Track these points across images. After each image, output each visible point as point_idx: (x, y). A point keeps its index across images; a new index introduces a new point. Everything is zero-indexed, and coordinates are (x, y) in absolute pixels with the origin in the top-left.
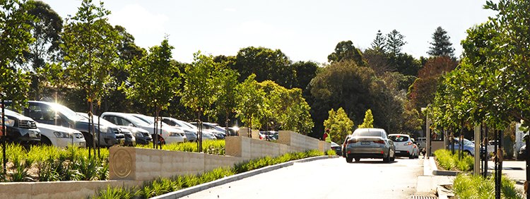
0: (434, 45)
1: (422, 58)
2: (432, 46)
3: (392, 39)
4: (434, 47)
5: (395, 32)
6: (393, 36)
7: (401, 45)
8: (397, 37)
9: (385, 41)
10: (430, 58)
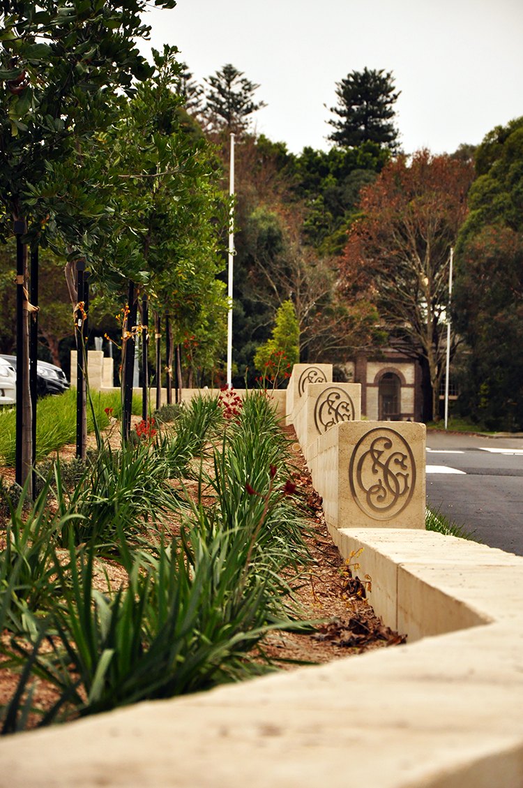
0: (341, 114)
1: (308, 151)
2: (337, 118)
3: (221, 91)
4: (344, 120)
5: (230, 73)
6: (223, 82)
7: (248, 111)
8: (236, 88)
9: (202, 97)
10: (333, 152)
